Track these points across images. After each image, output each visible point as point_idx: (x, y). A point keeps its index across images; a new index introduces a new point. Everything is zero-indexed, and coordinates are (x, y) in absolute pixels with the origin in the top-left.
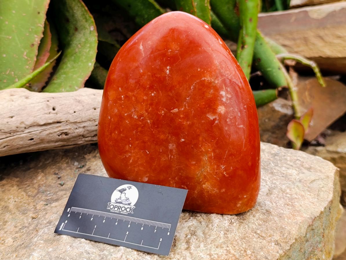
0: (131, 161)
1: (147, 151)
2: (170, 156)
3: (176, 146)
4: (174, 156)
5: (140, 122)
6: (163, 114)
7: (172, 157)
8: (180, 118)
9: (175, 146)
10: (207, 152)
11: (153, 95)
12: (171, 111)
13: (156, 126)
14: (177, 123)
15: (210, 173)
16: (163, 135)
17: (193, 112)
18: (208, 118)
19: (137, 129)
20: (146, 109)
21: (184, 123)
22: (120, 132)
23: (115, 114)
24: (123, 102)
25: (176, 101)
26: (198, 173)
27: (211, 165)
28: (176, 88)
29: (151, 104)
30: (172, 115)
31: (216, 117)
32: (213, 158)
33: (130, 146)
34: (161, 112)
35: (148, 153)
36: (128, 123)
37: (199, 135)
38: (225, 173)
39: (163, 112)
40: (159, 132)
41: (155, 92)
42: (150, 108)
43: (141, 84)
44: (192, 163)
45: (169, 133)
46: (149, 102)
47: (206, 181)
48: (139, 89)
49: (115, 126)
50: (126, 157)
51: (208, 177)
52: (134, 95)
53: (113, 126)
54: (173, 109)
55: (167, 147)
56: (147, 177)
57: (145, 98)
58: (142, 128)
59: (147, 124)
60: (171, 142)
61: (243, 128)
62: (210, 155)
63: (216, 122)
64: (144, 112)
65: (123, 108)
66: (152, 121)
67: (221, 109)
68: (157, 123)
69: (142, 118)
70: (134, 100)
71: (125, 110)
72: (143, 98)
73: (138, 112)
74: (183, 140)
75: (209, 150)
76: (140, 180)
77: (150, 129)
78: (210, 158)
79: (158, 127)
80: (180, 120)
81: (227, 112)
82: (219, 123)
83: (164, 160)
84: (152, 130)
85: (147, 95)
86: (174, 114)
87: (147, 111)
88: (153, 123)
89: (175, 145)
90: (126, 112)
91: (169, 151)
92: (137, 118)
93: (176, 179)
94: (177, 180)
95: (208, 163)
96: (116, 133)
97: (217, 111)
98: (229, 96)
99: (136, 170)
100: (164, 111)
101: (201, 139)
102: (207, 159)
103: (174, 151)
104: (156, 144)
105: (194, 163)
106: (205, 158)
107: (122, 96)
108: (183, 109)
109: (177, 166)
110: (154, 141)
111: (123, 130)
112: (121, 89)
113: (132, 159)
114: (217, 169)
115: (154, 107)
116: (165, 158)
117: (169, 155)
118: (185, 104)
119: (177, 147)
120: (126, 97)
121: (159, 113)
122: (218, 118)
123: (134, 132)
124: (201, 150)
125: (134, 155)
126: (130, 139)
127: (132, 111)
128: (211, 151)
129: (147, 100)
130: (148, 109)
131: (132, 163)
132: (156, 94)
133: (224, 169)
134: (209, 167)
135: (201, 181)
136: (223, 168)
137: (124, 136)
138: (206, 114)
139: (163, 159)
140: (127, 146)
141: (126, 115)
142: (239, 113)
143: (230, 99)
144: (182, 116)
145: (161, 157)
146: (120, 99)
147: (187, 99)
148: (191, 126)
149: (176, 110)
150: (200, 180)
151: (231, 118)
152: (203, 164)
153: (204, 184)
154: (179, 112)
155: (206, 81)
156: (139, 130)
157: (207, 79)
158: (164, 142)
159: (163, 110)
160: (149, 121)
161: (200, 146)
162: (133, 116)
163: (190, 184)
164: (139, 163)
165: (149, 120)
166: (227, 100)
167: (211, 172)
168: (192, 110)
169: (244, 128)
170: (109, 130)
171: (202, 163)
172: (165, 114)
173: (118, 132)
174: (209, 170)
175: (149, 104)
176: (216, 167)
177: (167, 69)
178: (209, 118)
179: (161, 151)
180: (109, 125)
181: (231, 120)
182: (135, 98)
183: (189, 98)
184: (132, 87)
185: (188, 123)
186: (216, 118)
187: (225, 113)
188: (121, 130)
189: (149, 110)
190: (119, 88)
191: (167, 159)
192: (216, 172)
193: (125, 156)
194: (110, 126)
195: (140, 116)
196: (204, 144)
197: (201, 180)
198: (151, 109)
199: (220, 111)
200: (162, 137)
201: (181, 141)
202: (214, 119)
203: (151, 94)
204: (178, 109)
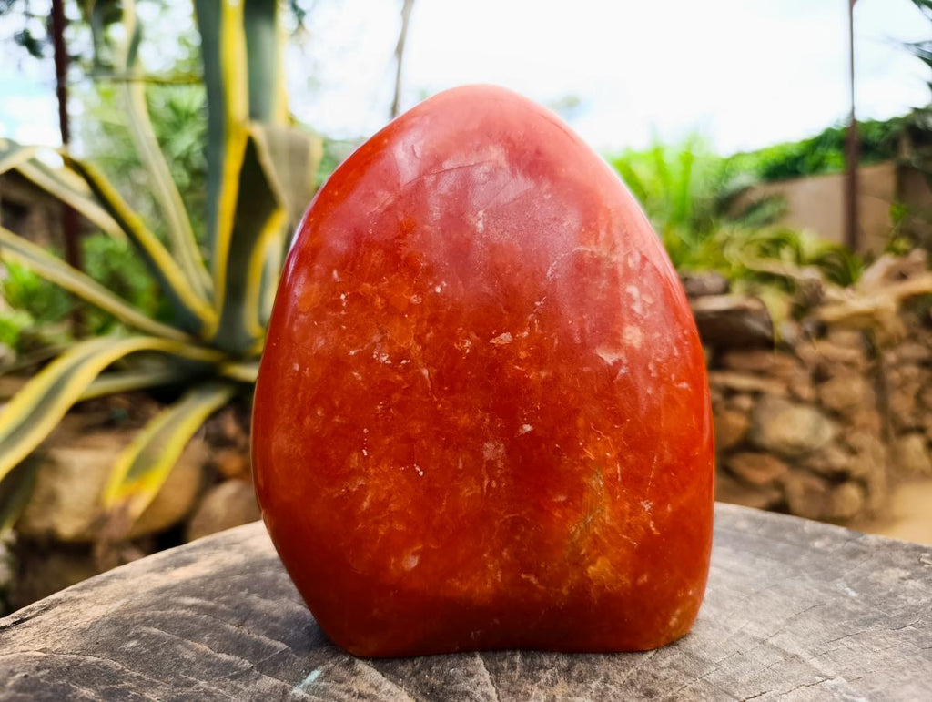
0: (366, 504)
1: (418, 469)
2: (486, 482)
3: (506, 447)
4: (499, 482)
5: (399, 373)
6: (468, 351)
7: (494, 484)
8: (519, 361)
9: (502, 450)
10: (603, 462)
11: (438, 290)
12: (492, 341)
13: (446, 388)
14: (509, 376)
15: (610, 527)
16: (466, 416)
17: (556, 343)
18: (600, 361)
19: (388, 397)
20: (418, 333)
21: (529, 374)
22: (331, 412)
23: (317, 353)
24: (343, 313)
25: (504, 312)
26: (574, 529)
27: (614, 503)
28: (504, 272)
29: (433, 320)
30: (495, 352)
31: (621, 356)
32: (619, 479)
33: (365, 453)
34: (464, 343)
35: (421, 473)
36: (360, 378)
37: (576, 411)
38: (651, 524)
39: (468, 343)
40: (456, 405)
41: (446, 282)
42: (428, 331)
43: (403, 257)
44: (556, 500)
45: (485, 409)
46: (427, 313)
47: (598, 555)
48: (397, 274)
49: (316, 392)
50: (348, 491)
51: (606, 541)
52: (379, 293)
53: (309, 393)
54: (498, 334)
55: (477, 454)
56: (414, 554)
57: (415, 299)
58: (405, 392)
59: (419, 381)
60: (490, 437)
61: (687, 389)
62: (610, 471)
63: (623, 371)
64: (412, 342)
65: (343, 333)
66: (435, 370)
67: (633, 336)
68: (449, 379)
69: (404, 362)
70: (381, 308)
71: (350, 338)
72: (409, 300)
73: (391, 343)
74: (528, 428)
75: (608, 454)
76: (395, 564)
77: (428, 396)
78: (611, 479)
79: (452, 392)
80: (518, 367)
81: (648, 345)
82: (629, 375)
83: (470, 494)
84: (436, 399)
85: (420, 290)
86: (499, 349)
87: (419, 339)
88: (439, 379)
89: (502, 445)
90: (353, 346)
91: (484, 466)
92: (389, 362)
93: (505, 554)
94: (508, 558)
95: (606, 498)
96: (319, 413)
97: (622, 341)
98: (649, 301)
99: (382, 533)
100: (470, 340)
101: (581, 422)
102: (601, 483)
103: (500, 465)
104: (446, 446)
105: (562, 498)
106: (597, 482)
107: (343, 297)
108: (526, 334)
109: (507, 512)
110: (439, 434)
111: (342, 404)
112: (339, 276)
113: (368, 498)
114: (631, 515)
115: (440, 326)
116: (472, 489)
117: (483, 479)
118: (533, 320)
119: (509, 451)
120: (355, 297)
121: (456, 346)
122: (625, 361)
123: (378, 407)
124: (583, 457)
125: (377, 482)
126: (365, 431)
127: (373, 341)
128: (614, 460)
129: (421, 308)
130: (424, 334)
131: (368, 509)
132: (447, 287)
133: (649, 511)
134: (607, 508)
135: (584, 556)
136: (647, 509)
137: (344, 422)
138: (594, 348)
139: (467, 492)
140: (355, 456)
141: (352, 353)
142: (675, 349)
143: (651, 307)
144: (523, 355)
145: (461, 487)
146: (336, 305)
147: (538, 304)
148: (550, 384)
149: (506, 338)
150: (580, 551)
151: (659, 360)
152: (592, 502)
153: (593, 562)
154: (515, 343)
155: (587, 255)
156: (393, 401)
157: (589, 250)
158: (470, 438)
159: (468, 337)
160: (425, 372)
161: (581, 444)
162: (378, 356)
163: (549, 568)
164: (393, 507)
165: (427, 366)
166: (644, 309)
167: (614, 524)
168: (552, 336)
169: (690, 390)
170: (296, 406)
171: (587, 497)
172: (474, 349)
173: (323, 412)
174: (607, 518)
175: (426, 318)
176: (627, 506)
177: (480, 219)
178: (602, 359)
179: (460, 466)
180: (295, 391)
181: (658, 366)
182: (384, 301)
183: (542, 302)
184: (373, 265)
185: (543, 375)
186: (620, 360)
187: (643, 345)
188: (337, 403)
189: (428, 335)
190: (332, 272)
191: (478, 492)
192: (629, 525)
193: (347, 488)
194: (299, 396)
195: (397, 358)
196: (592, 437)
197: (582, 553)
198: (431, 333)
199: (630, 340)
200: (464, 420)
201: (523, 432)
202: (615, 363)
203: (433, 287)
204: (513, 335)
